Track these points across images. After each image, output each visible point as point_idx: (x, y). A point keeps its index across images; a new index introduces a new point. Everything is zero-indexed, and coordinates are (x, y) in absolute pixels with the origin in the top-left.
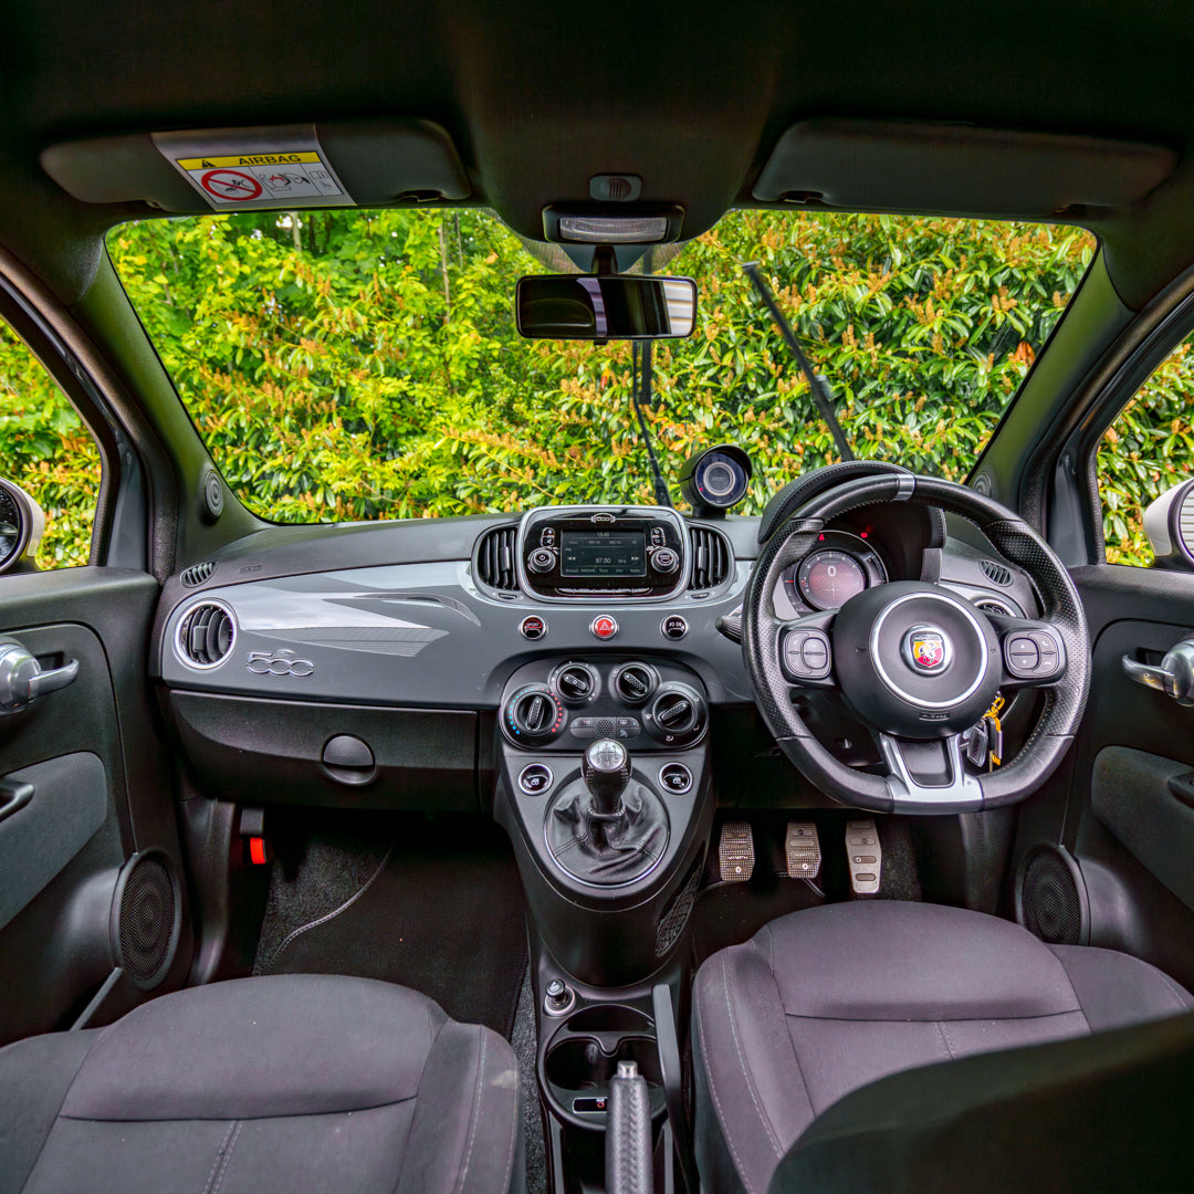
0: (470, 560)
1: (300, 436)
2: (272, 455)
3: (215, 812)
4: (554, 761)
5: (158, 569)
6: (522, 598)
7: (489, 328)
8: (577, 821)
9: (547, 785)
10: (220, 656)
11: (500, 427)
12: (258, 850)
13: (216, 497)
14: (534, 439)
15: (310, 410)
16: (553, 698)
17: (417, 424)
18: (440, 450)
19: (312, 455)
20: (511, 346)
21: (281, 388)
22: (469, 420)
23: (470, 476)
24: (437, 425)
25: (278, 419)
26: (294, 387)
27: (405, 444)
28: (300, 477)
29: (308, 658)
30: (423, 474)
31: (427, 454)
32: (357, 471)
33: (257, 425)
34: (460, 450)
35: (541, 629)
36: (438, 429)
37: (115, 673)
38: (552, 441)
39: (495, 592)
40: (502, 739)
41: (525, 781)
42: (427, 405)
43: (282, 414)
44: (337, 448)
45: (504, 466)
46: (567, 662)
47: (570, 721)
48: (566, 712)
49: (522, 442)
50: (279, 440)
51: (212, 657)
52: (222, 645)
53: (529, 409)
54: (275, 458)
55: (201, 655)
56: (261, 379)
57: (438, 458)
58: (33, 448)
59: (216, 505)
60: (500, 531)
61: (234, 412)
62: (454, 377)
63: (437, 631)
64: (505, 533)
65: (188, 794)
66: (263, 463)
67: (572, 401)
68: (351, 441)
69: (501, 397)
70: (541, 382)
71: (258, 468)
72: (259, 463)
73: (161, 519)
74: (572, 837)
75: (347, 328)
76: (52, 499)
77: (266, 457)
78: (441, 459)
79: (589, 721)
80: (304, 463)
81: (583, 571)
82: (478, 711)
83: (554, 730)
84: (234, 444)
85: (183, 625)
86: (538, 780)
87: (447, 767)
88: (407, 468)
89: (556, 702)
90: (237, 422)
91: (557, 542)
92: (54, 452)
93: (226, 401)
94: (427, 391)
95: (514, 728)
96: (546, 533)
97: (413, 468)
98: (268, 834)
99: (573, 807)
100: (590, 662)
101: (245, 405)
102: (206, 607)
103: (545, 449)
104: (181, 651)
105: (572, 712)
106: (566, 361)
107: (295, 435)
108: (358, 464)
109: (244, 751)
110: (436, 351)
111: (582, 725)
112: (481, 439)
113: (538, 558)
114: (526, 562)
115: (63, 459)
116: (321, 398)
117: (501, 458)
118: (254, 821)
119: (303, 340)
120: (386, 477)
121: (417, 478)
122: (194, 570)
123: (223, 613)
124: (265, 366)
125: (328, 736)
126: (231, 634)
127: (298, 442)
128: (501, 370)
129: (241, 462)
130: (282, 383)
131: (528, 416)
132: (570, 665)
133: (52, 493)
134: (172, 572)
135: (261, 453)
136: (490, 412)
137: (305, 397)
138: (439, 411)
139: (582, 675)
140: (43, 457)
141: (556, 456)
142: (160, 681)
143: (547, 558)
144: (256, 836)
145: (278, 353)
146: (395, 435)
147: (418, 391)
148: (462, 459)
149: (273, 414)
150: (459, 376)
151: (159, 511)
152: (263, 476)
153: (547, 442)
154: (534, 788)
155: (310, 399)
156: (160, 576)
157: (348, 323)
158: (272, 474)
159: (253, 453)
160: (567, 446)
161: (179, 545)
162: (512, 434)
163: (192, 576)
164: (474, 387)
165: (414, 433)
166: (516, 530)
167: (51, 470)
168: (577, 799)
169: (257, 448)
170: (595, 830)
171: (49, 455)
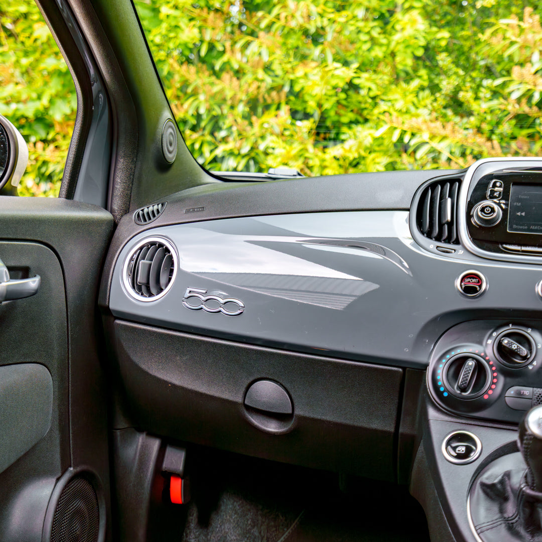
0: (408, 210)
1: (251, 124)
2: (224, 140)
3: (142, 446)
4: (484, 431)
5: (115, 207)
6: (461, 252)
7: (440, 20)
8: (506, 499)
9: (474, 456)
10: (161, 290)
11: (444, 116)
12: (177, 488)
13: (171, 145)
14: (479, 130)
15: (261, 100)
16: (488, 361)
17: (361, 115)
18: (381, 138)
19: (260, 141)
20: (462, 37)
21: (238, 78)
22: (413, 109)
23: (410, 164)
24: (380, 113)
25: (232, 107)
26: (248, 78)
27: (346, 133)
28: (248, 162)
29: (239, 298)
30: (362, 162)
31: (368, 142)
32: (301, 156)
33: (214, 113)
34: (401, 139)
35: (480, 286)
36: (382, 117)
37: (70, 295)
38: (497, 131)
39: (432, 244)
40: (427, 400)
41: (449, 447)
42: (372, 94)
43: (236, 102)
44: (282, 135)
45: (445, 155)
46: (507, 325)
47: (505, 388)
48: (502, 380)
49: (466, 132)
50: (231, 127)
51: (153, 291)
52: (163, 280)
53: (477, 98)
54: (227, 142)
55: (143, 288)
56: (222, 69)
57: (379, 145)
58: (33, 130)
59: (170, 152)
60: (443, 182)
61: (196, 99)
62: (400, 67)
63: (368, 283)
64: (449, 185)
65: (122, 423)
66: (216, 148)
67: (524, 88)
68: (297, 129)
69: (447, 85)
70: (489, 72)
71: (211, 151)
72: (212, 147)
73: (122, 160)
74: (498, 516)
75: (301, 21)
76: (43, 175)
77: (220, 142)
78: (382, 148)
79: (527, 391)
80: (252, 149)
81: (532, 227)
82: (404, 369)
83: (486, 397)
84: (194, 129)
85: (131, 259)
86: (464, 449)
87: (365, 425)
88: (348, 155)
89: (491, 366)
90: (197, 109)
91: (505, 195)
92: (48, 134)
93: (189, 90)
94: (373, 81)
95: (442, 389)
96: (494, 185)
97: (352, 156)
98: (187, 474)
99: (502, 482)
100: (534, 328)
101: (205, 93)
102: (153, 244)
103: (489, 139)
104: (127, 282)
105: (509, 380)
106: (521, 48)
107: (246, 122)
108: (302, 150)
109: (174, 386)
110: (384, 41)
111: (519, 395)
112: (424, 127)
113: (483, 210)
114: (469, 216)
115: (54, 140)
116: (272, 89)
117: (443, 148)
118: (176, 460)
119: (261, 34)
120: (326, 164)
121: (356, 166)
122: (146, 210)
123: (167, 250)
124: (225, 58)
125: (251, 379)
126: (172, 271)
127: (248, 128)
128: (449, 60)
129: (197, 146)
130: (239, 73)
131: (475, 106)
132: (510, 329)
133: (43, 170)
134: (126, 211)
135: (215, 138)
136: (435, 100)
137: (259, 88)
138: (383, 100)
139: (524, 340)
140: (38, 137)
141: (502, 147)
142: (107, 310)
143: (493, 210)
144: (177, 475)
145: (238, 46)
146: (338, 125)
147: (364, 80)
148: (402, 147)
149: (229, 103)
150: (405, 65)
151: (121, 153)
152: (215, 160)
153: (492, 132)
154: (459, 456)
155: (263, 90)
156: (116, 214)
157: (303, 17)
158: (223, 158)
159: (208, 138)
160: (514, 138)
161: (135, 184)
162: (456, 124)
163: (143, 215)
164: (420, 77)
165: (357, 122)
166: (460, 182)
167: (44, 149)
168: (508, 475)
169: (212, 134)
170: (527, 510)
171: (43, 136)
